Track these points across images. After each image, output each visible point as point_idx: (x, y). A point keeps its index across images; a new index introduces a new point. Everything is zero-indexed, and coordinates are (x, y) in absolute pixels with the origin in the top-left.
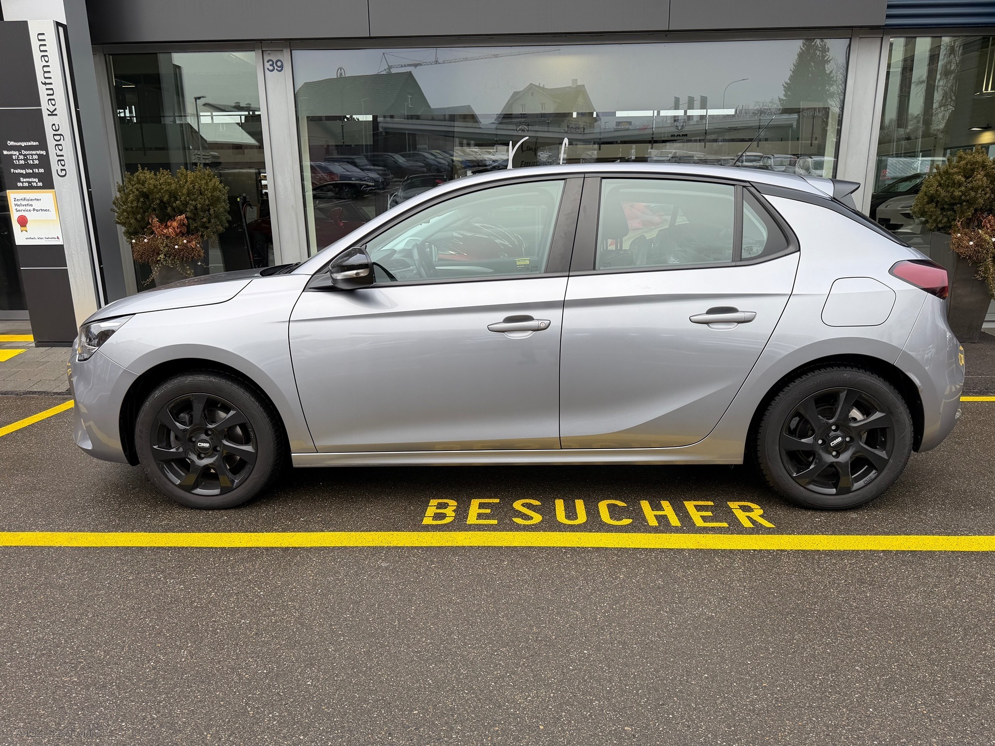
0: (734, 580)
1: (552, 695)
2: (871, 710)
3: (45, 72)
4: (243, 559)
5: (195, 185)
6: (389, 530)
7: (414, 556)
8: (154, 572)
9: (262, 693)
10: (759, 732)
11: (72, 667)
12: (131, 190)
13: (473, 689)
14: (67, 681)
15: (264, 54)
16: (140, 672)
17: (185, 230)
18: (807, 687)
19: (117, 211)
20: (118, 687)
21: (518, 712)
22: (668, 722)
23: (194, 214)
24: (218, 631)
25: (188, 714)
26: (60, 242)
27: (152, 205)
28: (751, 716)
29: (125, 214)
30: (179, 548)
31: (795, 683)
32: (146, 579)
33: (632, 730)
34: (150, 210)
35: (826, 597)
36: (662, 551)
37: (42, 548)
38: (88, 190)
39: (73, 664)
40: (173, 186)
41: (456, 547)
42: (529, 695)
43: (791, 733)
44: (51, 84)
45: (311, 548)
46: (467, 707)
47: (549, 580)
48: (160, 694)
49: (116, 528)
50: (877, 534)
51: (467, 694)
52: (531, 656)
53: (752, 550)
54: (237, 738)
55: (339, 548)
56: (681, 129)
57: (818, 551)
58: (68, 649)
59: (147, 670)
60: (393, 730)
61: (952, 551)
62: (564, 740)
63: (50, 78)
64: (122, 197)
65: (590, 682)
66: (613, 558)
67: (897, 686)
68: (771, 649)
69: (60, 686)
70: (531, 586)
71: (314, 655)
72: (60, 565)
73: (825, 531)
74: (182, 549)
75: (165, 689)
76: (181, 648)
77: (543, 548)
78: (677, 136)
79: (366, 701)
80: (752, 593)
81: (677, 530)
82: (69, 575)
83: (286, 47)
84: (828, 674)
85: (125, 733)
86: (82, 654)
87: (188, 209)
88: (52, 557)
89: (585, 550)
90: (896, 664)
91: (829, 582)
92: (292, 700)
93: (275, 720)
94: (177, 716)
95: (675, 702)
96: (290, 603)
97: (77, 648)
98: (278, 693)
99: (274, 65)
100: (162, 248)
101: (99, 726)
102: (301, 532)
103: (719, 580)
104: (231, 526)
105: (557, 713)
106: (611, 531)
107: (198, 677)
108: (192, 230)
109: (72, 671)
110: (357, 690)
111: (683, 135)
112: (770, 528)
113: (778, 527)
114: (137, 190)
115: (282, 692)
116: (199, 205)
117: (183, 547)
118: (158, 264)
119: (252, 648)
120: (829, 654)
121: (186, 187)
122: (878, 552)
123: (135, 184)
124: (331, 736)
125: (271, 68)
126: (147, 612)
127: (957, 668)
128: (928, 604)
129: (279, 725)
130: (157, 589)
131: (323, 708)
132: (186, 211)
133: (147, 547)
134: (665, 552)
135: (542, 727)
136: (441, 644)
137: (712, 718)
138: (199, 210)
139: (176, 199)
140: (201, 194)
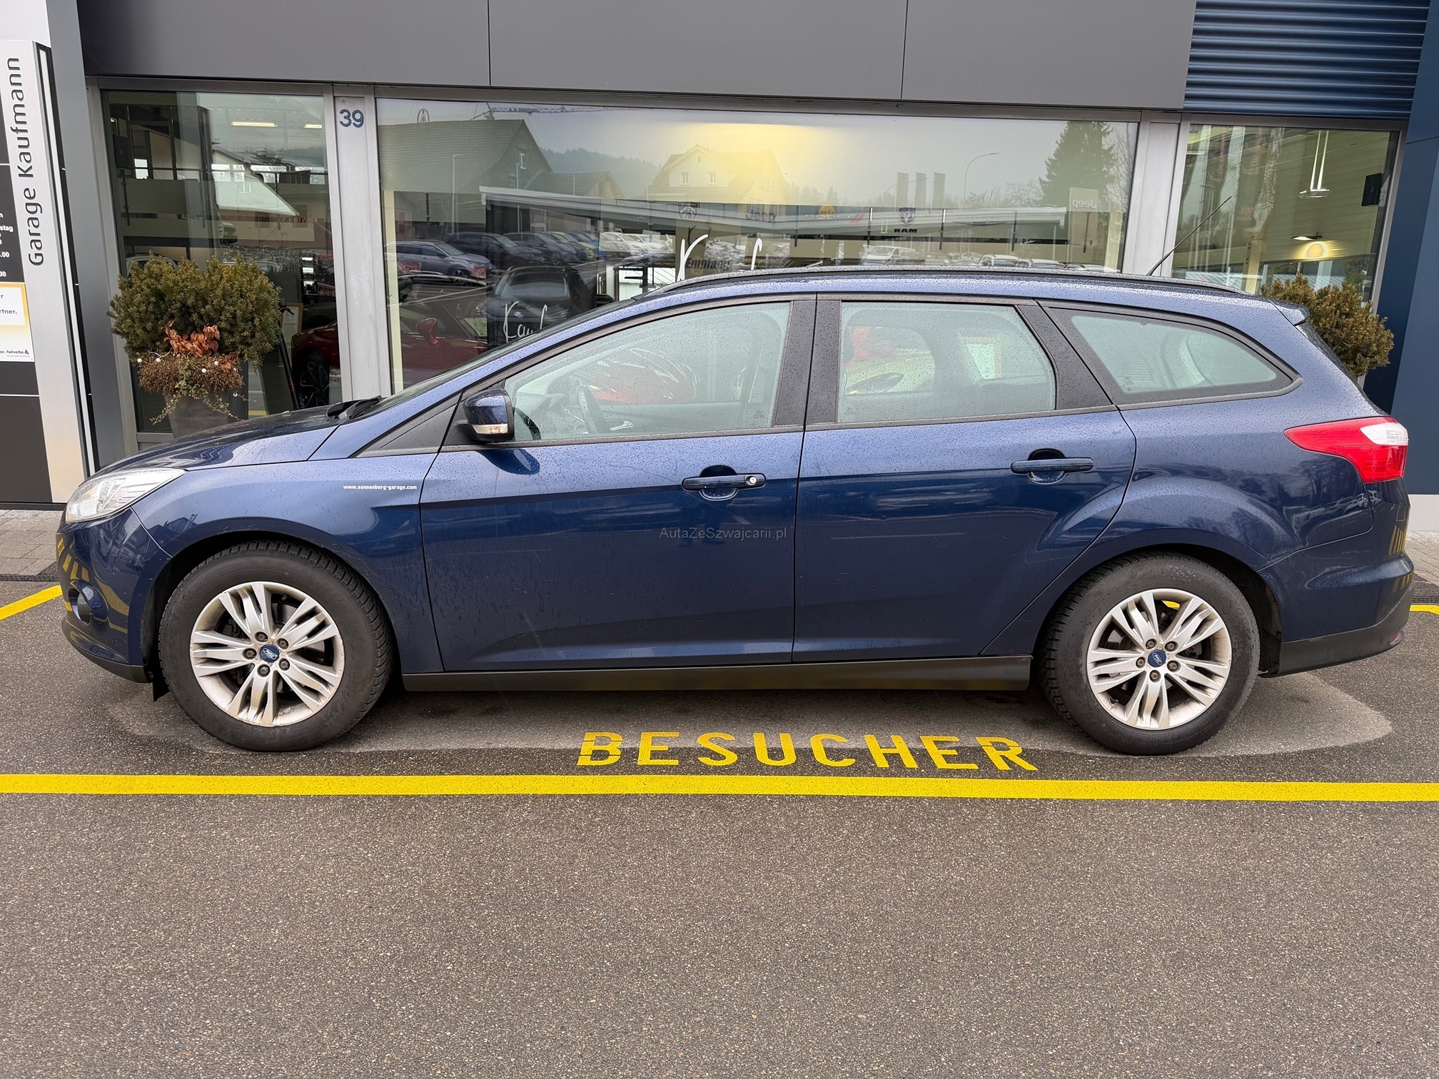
0: (987, 837)
1: (765, 978)
2: (1155, 990)
3: (17, 114)
4: (337, 811)
5: (234, 284)
6: (532, 772)
7: (570, 807)
8: (215, 827)
9: (390, 981)
10: (1021, 1018)
11: (123, 952)
12: (140, 287)
13: (664, 972)
14: (119, 969)
15: (337, 100)
16: (219, 957)
17: (215, 346)
18: (1079, 965)
19: (116, 315)
20: (192, 976)
21: (723, 999)
22: (911, 1008)
23: (231, 325)
24: (318, 904)
25: (293, 1008)
26: (29, 359)
27: (169, 309)
28: (1011, 1000)
29: (128, 320)
30: (245, 796)
31: (1064, 960)
32: (205, 838)
33: (867, 1018)
34: (165, 317)
35: (1102, 858)
36: (895, 799)
37: (48, 797)
38: (74, 285)
39: (123, 947)
40: (203, 284)
41: (626, 795)
42: (736, 979)
43: (1060, 1018)
44: (26, 131)
45: (429, 796)
46: (658, 995)
47: (752, 836)
48: (251, 983)
49: (150, 769)
50: (1164, 779)
51: (657, 978)
52: (735, 931)
53: (1010, 799)
54: (363, 1035)
55: (467, 797)
56: (908, 221)
57: (1092, 800)
58: (112, 929)
59: (228, 954)
60: (566, 1023)
61: (1255, 801)
62: (783, 1030)
63: (25, 123)
64: (125, 297)
65: (812, 962)
66: (833, 808)
67: (1186, 963)
68: (1035, 921)
69: (111, 976)
70: (729, 845)
71: (451, 933)
72: (79, 819)
73: (1101, 776)
74: (250, 799)
75: (257, 977)
76: (269, 926)
77: (742, 796)
78: (903, 231)
79: (526, 989)
80: (1010, 853)
81: (913, 773)
82: (94, 831)
83: (368, 93)
84: (1104, 950)
85: (212, 1033)
86: (133, 935)
87: (222, 317)
88: (65, 808)
89: (796, 798)
90: (1184, 937)
91: (1106, 839)
92: (428, 989)
93: (410, 1013)
94: (278, 1010)
95: (918, 984)
96: (410, 868)
97: (126, 926)
98: (410, 981)
99: (351, 118)
100: (181, 372)
101: (175, 1025)
102: (412, 775)
103: (969, 836)
104: (313, 767)
105: (773, 999)
106: (829, 774)
107: (298, 962)
108: (227, 347)
109: (124, 956)
110: (514, 976)
111: (911, 230)
112: (1031, 772)
113: (1041, 770)
114: (147, 287)
115: (415, 979)
116: (238, 312)
117: (251, 795)
118: (176, 394)
119: (367, 926)
120: (1105, 925)
121: (221, 286)
122: (1166, 801)
123: (145, 279)
124: (487, 1032)
125: (346, 122)
126: (214, 880)
127: (1258, 941)
128: (1225, 865)
129: (417, 1019)
130: (223, 850)
131: (472, 997)
132: (220, 320)
133: (199, 795)
134: (899, 801)
135: (754, 1017)
136: (617, 917)
137: (965, 1002)
138: (239, 320)
139: (205, 302)
140: (241, 296)
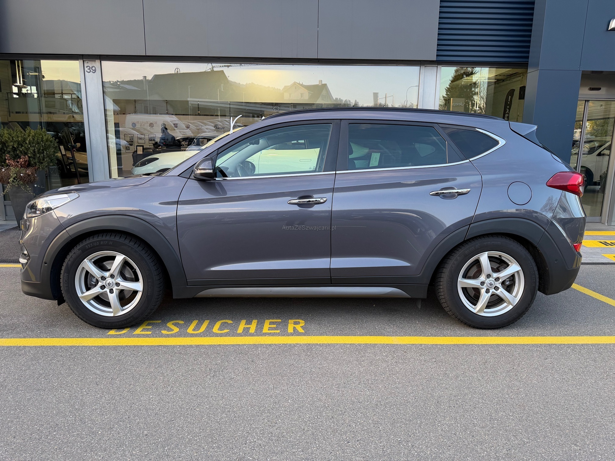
5: (35, 138)
6: (85, 337)
7: (90, 351)
13: (76, 415)
15: (85, 62)
23: (34, 155)
27: (7, 149)
34: (7, 152)
40: (20, 139)
41: (118, 346)
46: (66, 424)
47: (158, 362)
51: (70, 417)
53: (282, 344)
55: (50, 347)
57: (317, 344)
66: (203, 350)
73: (329, 334)
77: (167, 346)
81: (252, 335)
83: (97, 59)
87: (29, 152)
95: (180, 419)
99: (91, 69)
105: (113, 425)
106: (213, 336)
108: (33, 164)
112: (301, 333)
113: (306, 332)
116: (36, 150)
118: (10, 184)
121: (28, 139)
122: (348, 344)
125: (89, 71)
134: (234, 346)
135: (100, 432)
138: (36, 153)
139: (22, 146)
140: (38, 143)
